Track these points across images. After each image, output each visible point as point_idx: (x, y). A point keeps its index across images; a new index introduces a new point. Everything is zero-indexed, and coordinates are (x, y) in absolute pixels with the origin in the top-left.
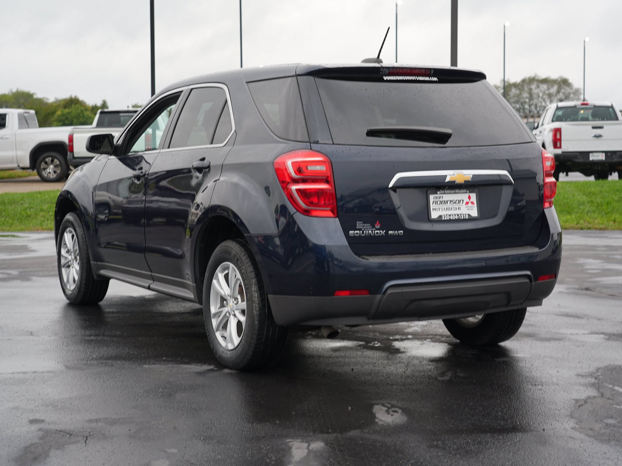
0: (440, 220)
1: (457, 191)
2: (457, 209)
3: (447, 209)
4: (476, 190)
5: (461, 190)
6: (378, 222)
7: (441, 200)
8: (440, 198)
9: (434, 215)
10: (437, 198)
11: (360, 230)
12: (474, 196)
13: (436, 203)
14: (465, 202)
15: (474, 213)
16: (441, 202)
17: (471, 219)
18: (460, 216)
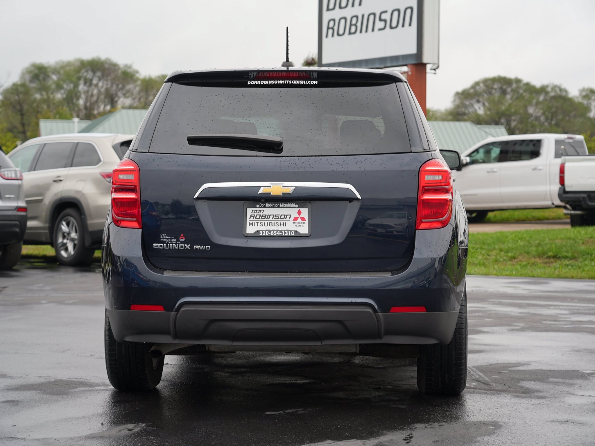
0: (256, 236)
1: (282, 205)
2: (282, 225)
3: (269, 224)
4: (309, 204)
5: (287, 204)
6: (182, 235)
7: (261, 214)
8: (260, 211)
9: (250, 230)
10: (256, 211)
11: (163, 242)
12: (305, 212)
13: (254, 217)
14: (292, 218)
15: (304, 230)
16: (262, 217)
17: (298, 236)
18: (283, 232)
